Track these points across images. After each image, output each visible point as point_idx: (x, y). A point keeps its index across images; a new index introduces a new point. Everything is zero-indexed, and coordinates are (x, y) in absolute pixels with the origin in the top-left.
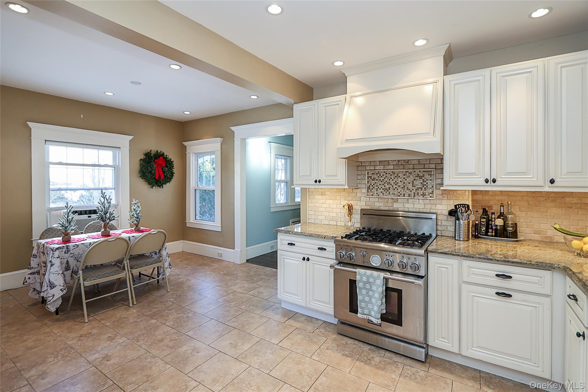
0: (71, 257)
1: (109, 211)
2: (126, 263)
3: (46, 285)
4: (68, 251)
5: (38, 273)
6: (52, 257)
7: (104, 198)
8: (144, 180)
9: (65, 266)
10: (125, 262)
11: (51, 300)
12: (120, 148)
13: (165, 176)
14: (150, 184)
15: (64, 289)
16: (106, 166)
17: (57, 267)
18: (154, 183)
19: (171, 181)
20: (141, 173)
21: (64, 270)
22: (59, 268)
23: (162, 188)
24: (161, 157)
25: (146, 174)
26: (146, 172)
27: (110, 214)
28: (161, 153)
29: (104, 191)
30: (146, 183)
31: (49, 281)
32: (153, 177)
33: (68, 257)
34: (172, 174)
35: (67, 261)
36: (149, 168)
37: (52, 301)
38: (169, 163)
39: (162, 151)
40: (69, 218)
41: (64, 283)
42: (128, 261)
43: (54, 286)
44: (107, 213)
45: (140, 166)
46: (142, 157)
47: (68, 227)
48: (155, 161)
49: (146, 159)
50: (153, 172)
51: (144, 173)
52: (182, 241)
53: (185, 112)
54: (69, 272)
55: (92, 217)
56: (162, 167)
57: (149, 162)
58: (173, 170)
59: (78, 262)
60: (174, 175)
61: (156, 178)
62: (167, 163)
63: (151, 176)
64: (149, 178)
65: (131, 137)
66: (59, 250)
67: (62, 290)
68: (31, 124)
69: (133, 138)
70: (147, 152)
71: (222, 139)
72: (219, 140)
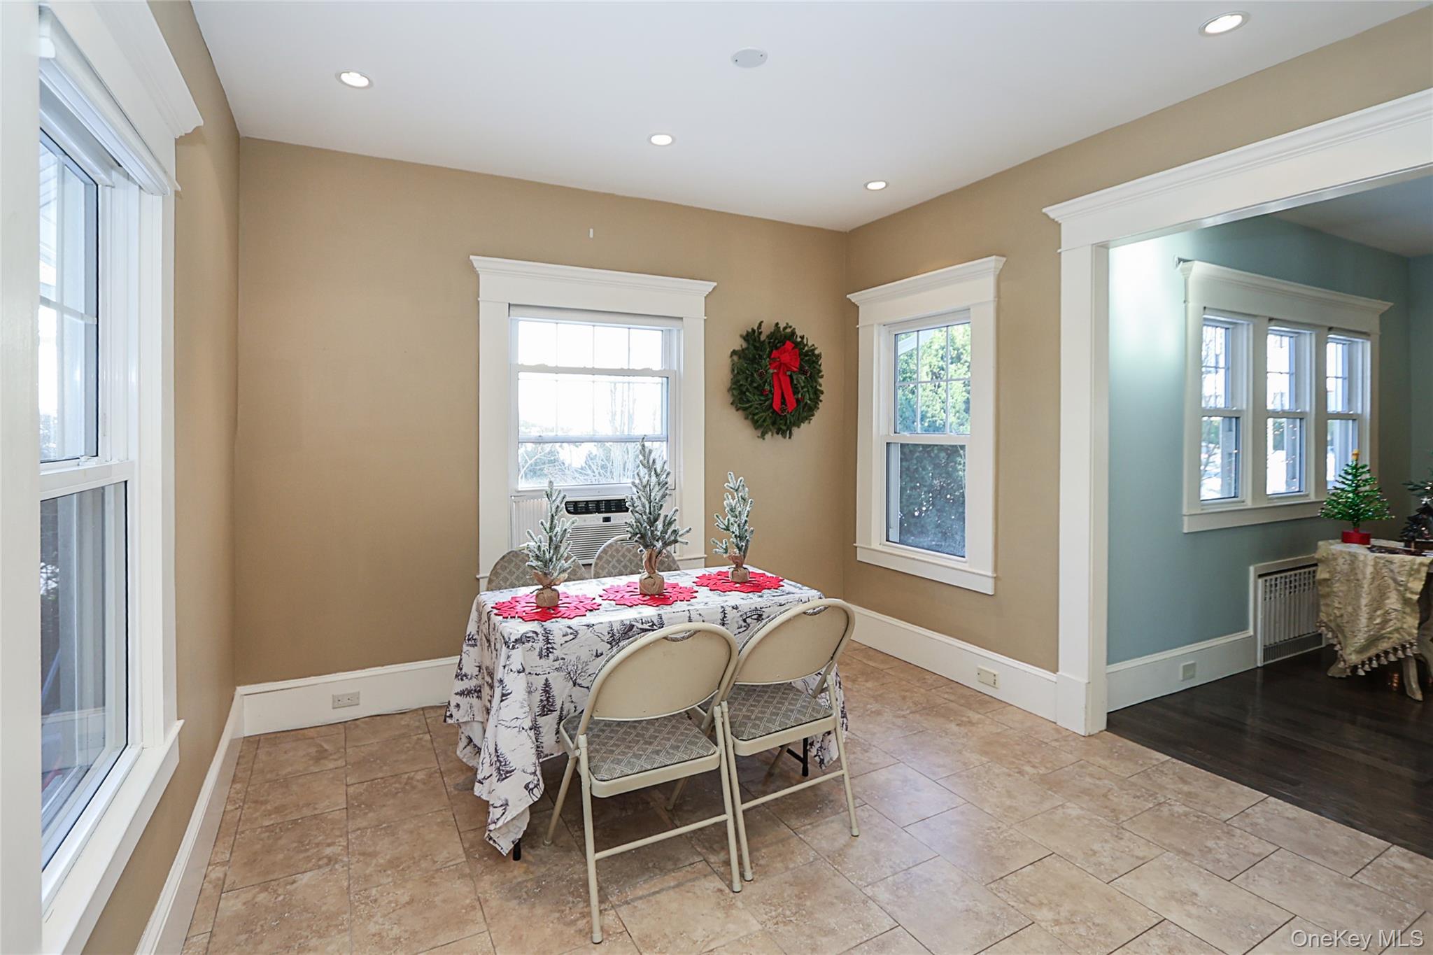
0: (557, 669)
1: (663, 513)
2: (721, 712)
3: (487, 760)
4: (548, 649)
5: (478, 692)
6: (504, 667)
7: (649, 469)
8: (740, 412)
9: (539, 699)
10: (717, 709)
11: (498, 819)
12: (681, 319)
13: (798, 401)
14: (756, 424)
15: (535, 787)
16: (646, 373)
17: (519, 705)
18: (769, 421)
19: (813, 415)
20: (736, 393)
21: (537, 710)
22: (522, 707)
23: (790, 438)
24: (788, 342)
25: (746, 396)
26: (747, 390)
27: (664, 522)
28: (789, 330)
29: (647, 444)
30: (748, 423)
31: (496, 751)
32: (767, 403)
33: (548, 670)
34: (817, 394)
35: (547, 684)
36: (755, 375)
37: (500, 823)
38: (808, 361)
39: (790, 325)
40: (554, 533)
41: (535, 764)
42: (724, 704)
43: (507, 772)
44: (656, 520)
45: (733, 370)
46: (738, 344)
47: (551, 560)
48: (772, 356)
49: (747, 349)
50: (767, 387)
51: (743, 393)
53: (868, 186)
54: (551, 719)
55: (612, 521)
56: (789, 373)
57: (755, 358)
58: (820, 380)
59: (577, 687)
60: (822, 397)
61: (774, 407)
62: (802, 360)
63: (761, 400)
64: (757, 408)
65: (709, 286)
66: (524, 643)
67: (531, 786)
68: (478, 261)
69: (714, 289)
70: (750, 330)
71: (1005, 259)
72: (991, 264)
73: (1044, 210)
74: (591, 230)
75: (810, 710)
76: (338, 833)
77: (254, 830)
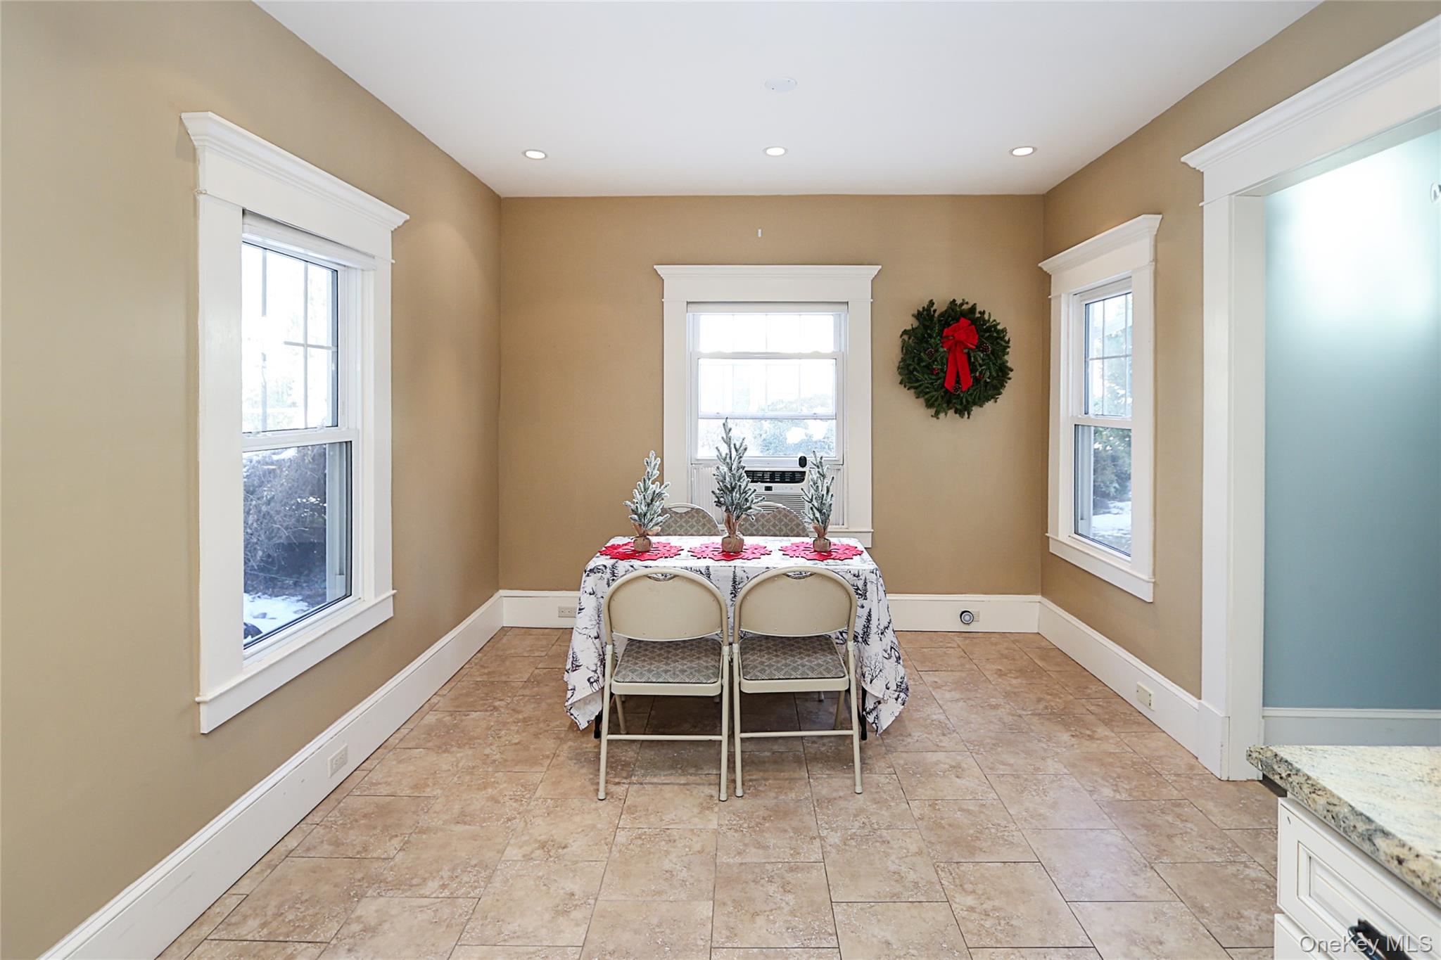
2: (730, 651)
6: (581, 589)
8: (912, 391)
10: (725, 648)
11: (569, 699)
12: (848, 303)
13: (977, 380)
14: (929, 405)
15: (595, 681)
16: (816, 356)
17: (589, 618)
18: (942, 402)
19: (1000, 394)
20: (903, 372)
22: (591, 620)
23: (969, 417)
24: (963, 319)
25: (914, 376)
26: (916, 369)
28: (967, 306)
30: (922, 400)
31: (573, 649)
32: (938, 383)
34: (1003, 373)
36: (924, 354)
37: (570, 702)
38: (991, 338)
39: (966, 301)
40: (648, 493)
41: (596, 665)
43: (577, 666)
44: (734, 488)
46: (909, 323)
48: (944, 335)
49: (917, 328)
50: (938, 367)
51: (911, 373)
52: (1038, 598)
53: (1015, 152)
55: (774, 491)
56: (966, 351)
57: (924, 337)
58: (1008, 358)
60: (1011, 375)
61: (947, 386)
62: (983, 336)
63: (931, 379)
64: (928, 388)
65: (875, 269)
66: (595, 573)
67: (592, 680)
68: (661, 269)
69: (879, 272)
70: (921, 310)
71: (1160, 216)
72: (1148, 224)
73: (1183, 159)
74: (760, 231)
75: (822, 669)
76: (510, 695)
77: (469, 681)
